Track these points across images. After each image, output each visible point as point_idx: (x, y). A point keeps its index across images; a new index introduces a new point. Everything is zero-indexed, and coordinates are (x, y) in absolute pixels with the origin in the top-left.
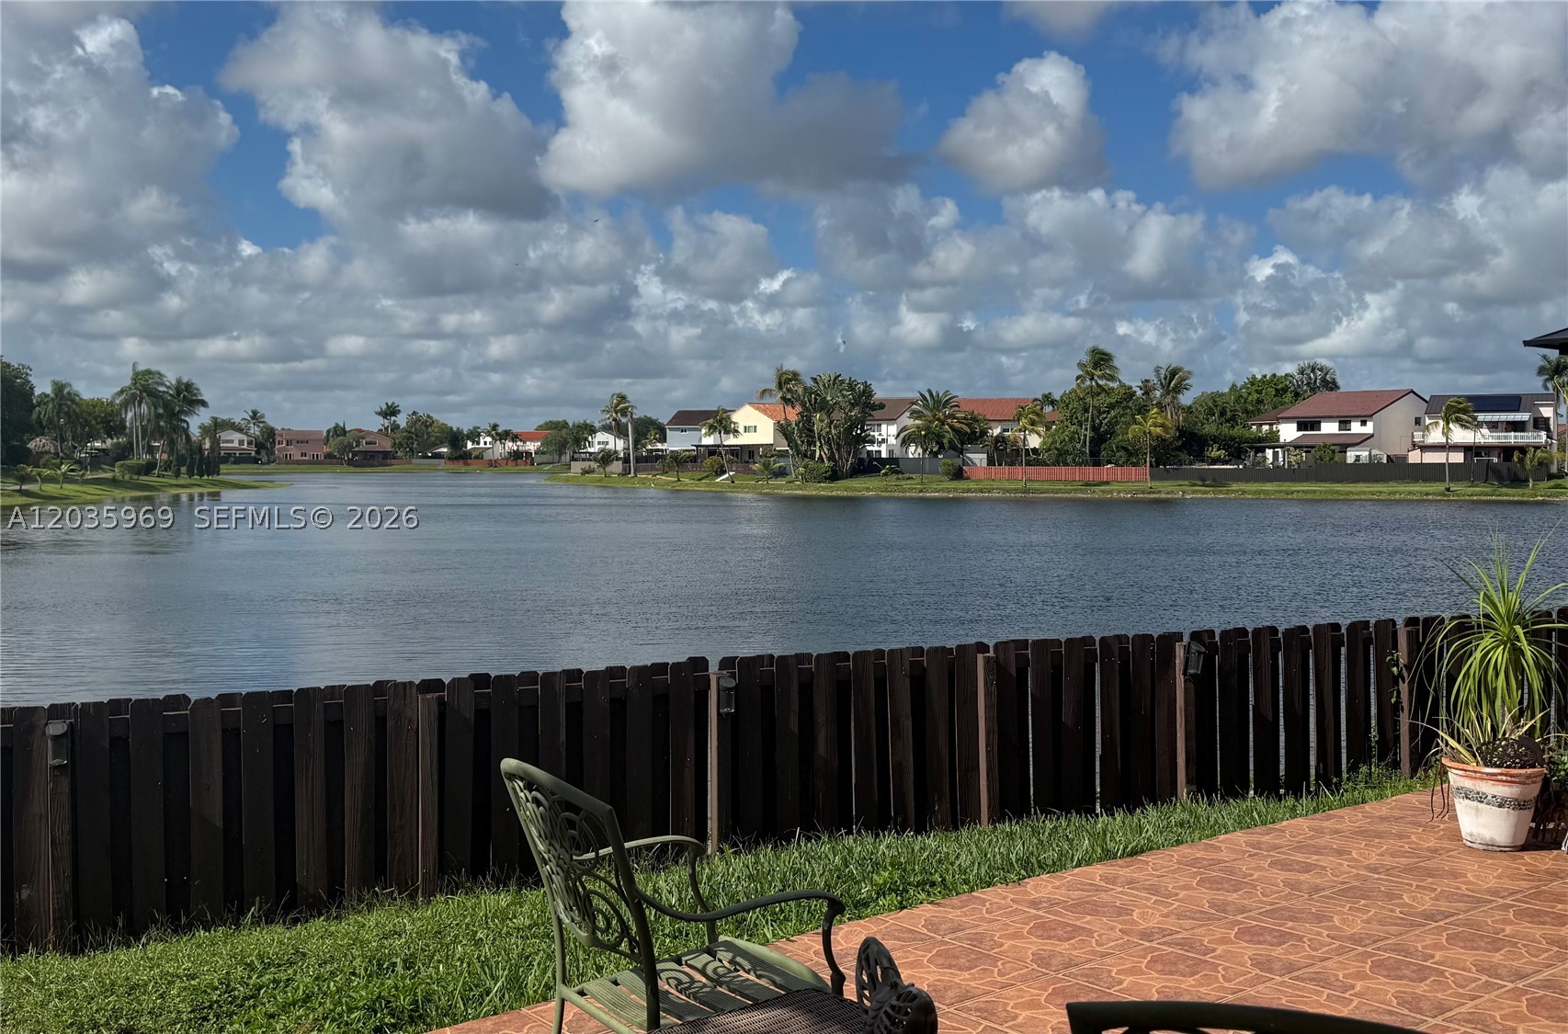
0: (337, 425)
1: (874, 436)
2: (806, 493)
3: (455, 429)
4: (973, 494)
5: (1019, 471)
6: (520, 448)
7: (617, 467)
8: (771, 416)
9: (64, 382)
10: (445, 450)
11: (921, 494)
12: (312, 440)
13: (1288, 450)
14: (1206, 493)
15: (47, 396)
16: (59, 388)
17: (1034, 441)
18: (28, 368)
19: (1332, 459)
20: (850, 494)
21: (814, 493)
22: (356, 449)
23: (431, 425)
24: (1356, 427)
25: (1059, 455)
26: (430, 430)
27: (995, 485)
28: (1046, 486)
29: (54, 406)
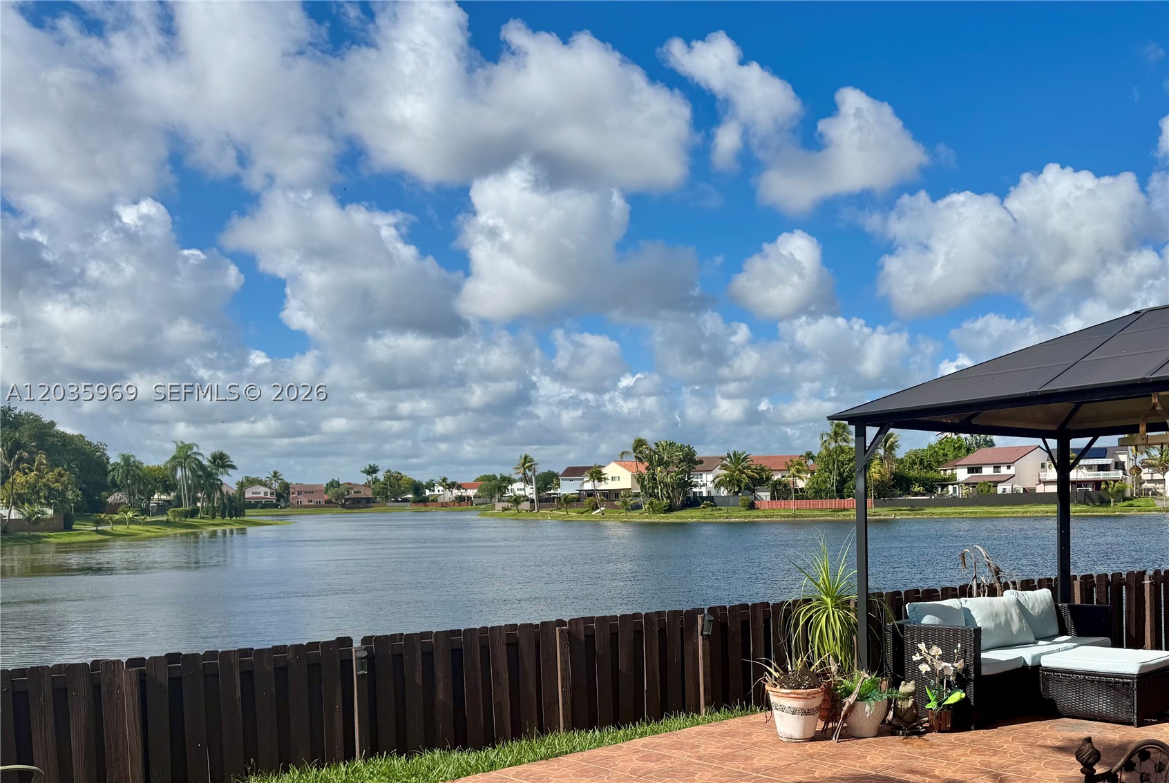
0: (333, 480)
1: (697, 482)
2: (651, 520)
3: (417, 481)
4: (761, 519)
5: (791, 503)
6: (463, 494)
7: (525, 506)
8: (629, 470)
9: (130, 454)
10: (410, 496)
11: (727, 520)
12: (315, 491)
13: (961, 486)
14: (909, 515)
15: (118, 464)
16: (126, 459)
17: (801, 484)
18: (105, 444)
19: (989, 491)
20: (680, 521)
21: (656, 520)
22: (348, 497)
23: (400, 479)
24: (1004, 470)
25: (818, 493)
26: (400, 482)
27: (776, 512)
28: (808, 513)
29: (123, 471)
